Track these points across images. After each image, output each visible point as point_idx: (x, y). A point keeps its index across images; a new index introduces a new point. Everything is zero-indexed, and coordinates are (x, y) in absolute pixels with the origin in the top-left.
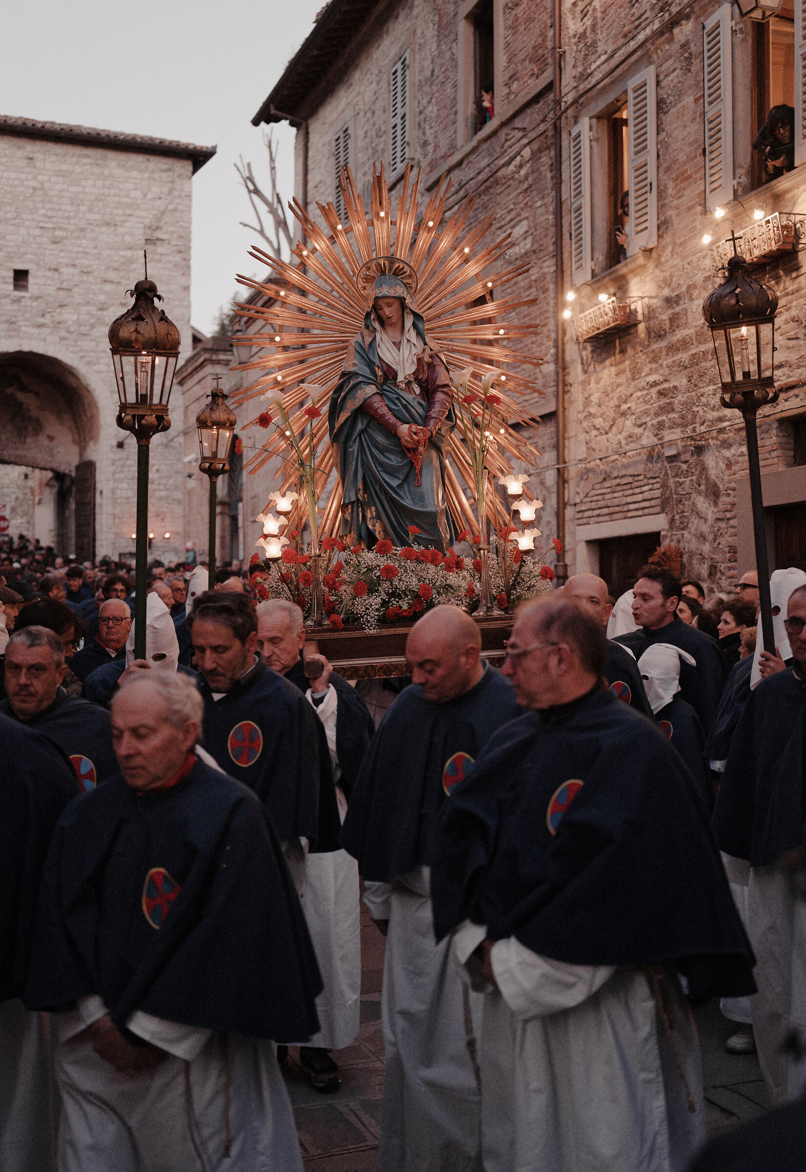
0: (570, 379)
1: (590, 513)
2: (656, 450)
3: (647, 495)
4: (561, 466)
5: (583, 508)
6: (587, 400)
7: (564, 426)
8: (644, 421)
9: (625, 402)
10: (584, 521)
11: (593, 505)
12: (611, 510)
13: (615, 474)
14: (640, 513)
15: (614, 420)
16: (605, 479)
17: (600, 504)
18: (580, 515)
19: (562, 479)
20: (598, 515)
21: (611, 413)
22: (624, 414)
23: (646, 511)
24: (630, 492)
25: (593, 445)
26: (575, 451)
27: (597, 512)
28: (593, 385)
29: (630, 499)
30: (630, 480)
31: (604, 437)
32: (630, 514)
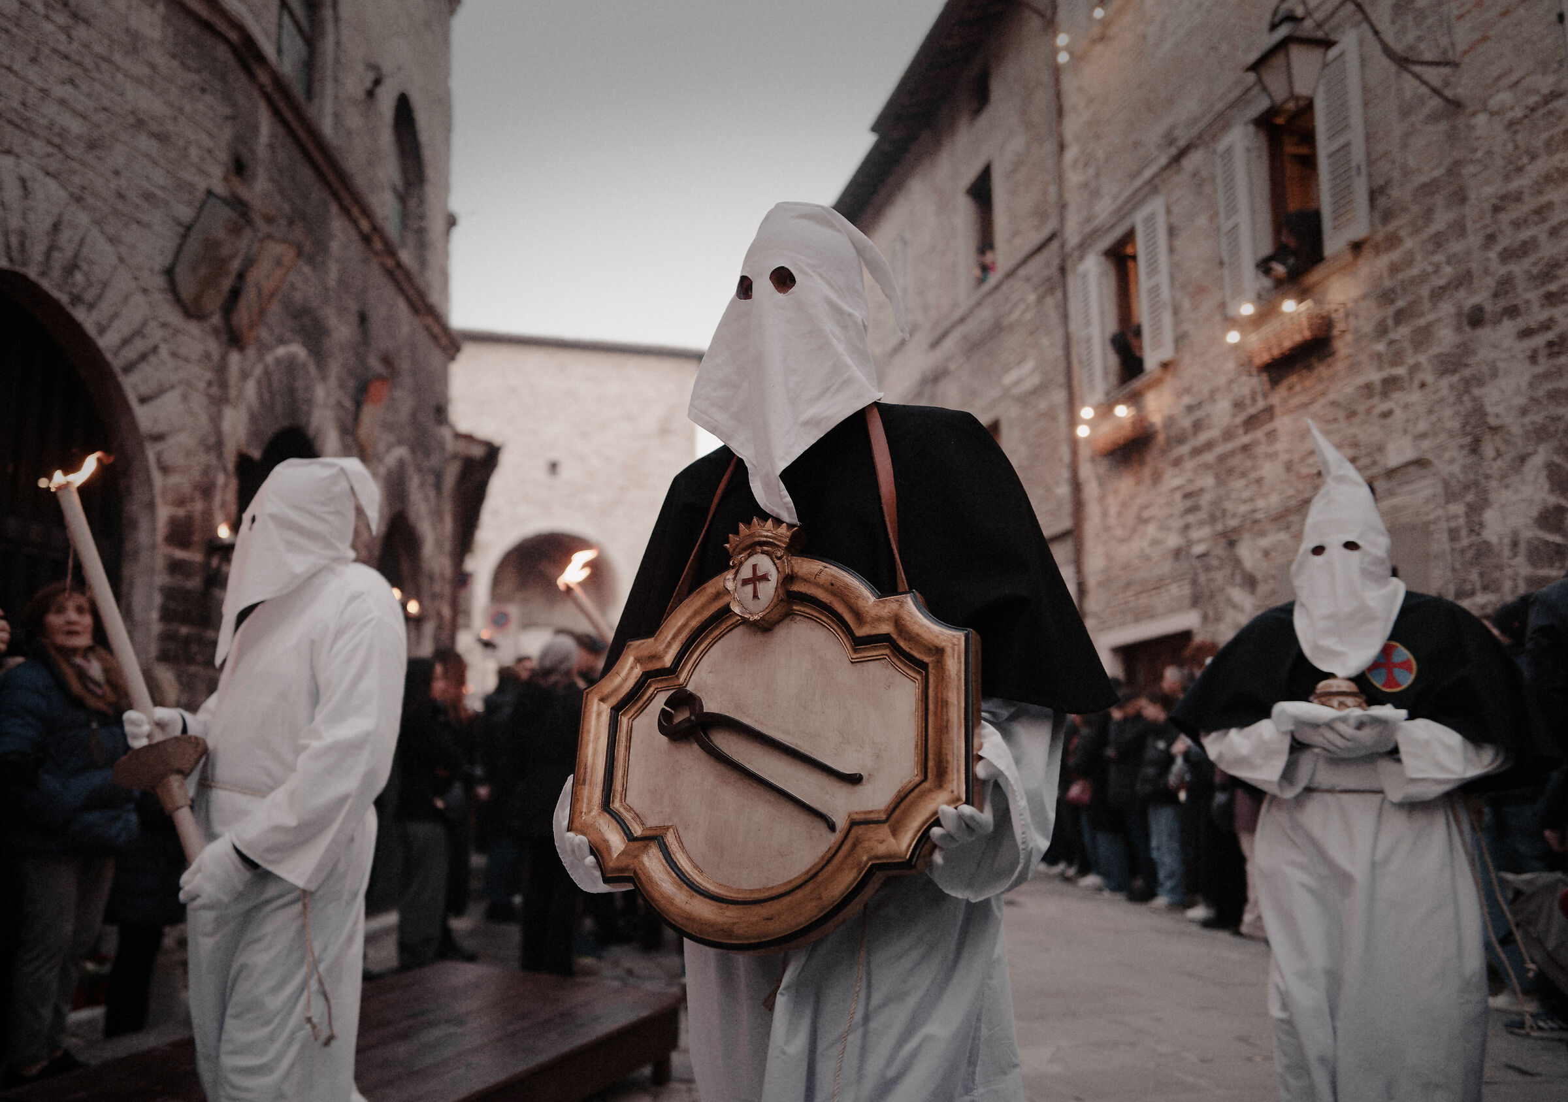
2: (1183, 550)
8: (1168, 524)
9: (1147, 509)
14: (1169, 612)
15: (1135, 530)
21: (1131, 522)
23: (1176, 609)
25: (1113, 555)
28: (1110, 498)
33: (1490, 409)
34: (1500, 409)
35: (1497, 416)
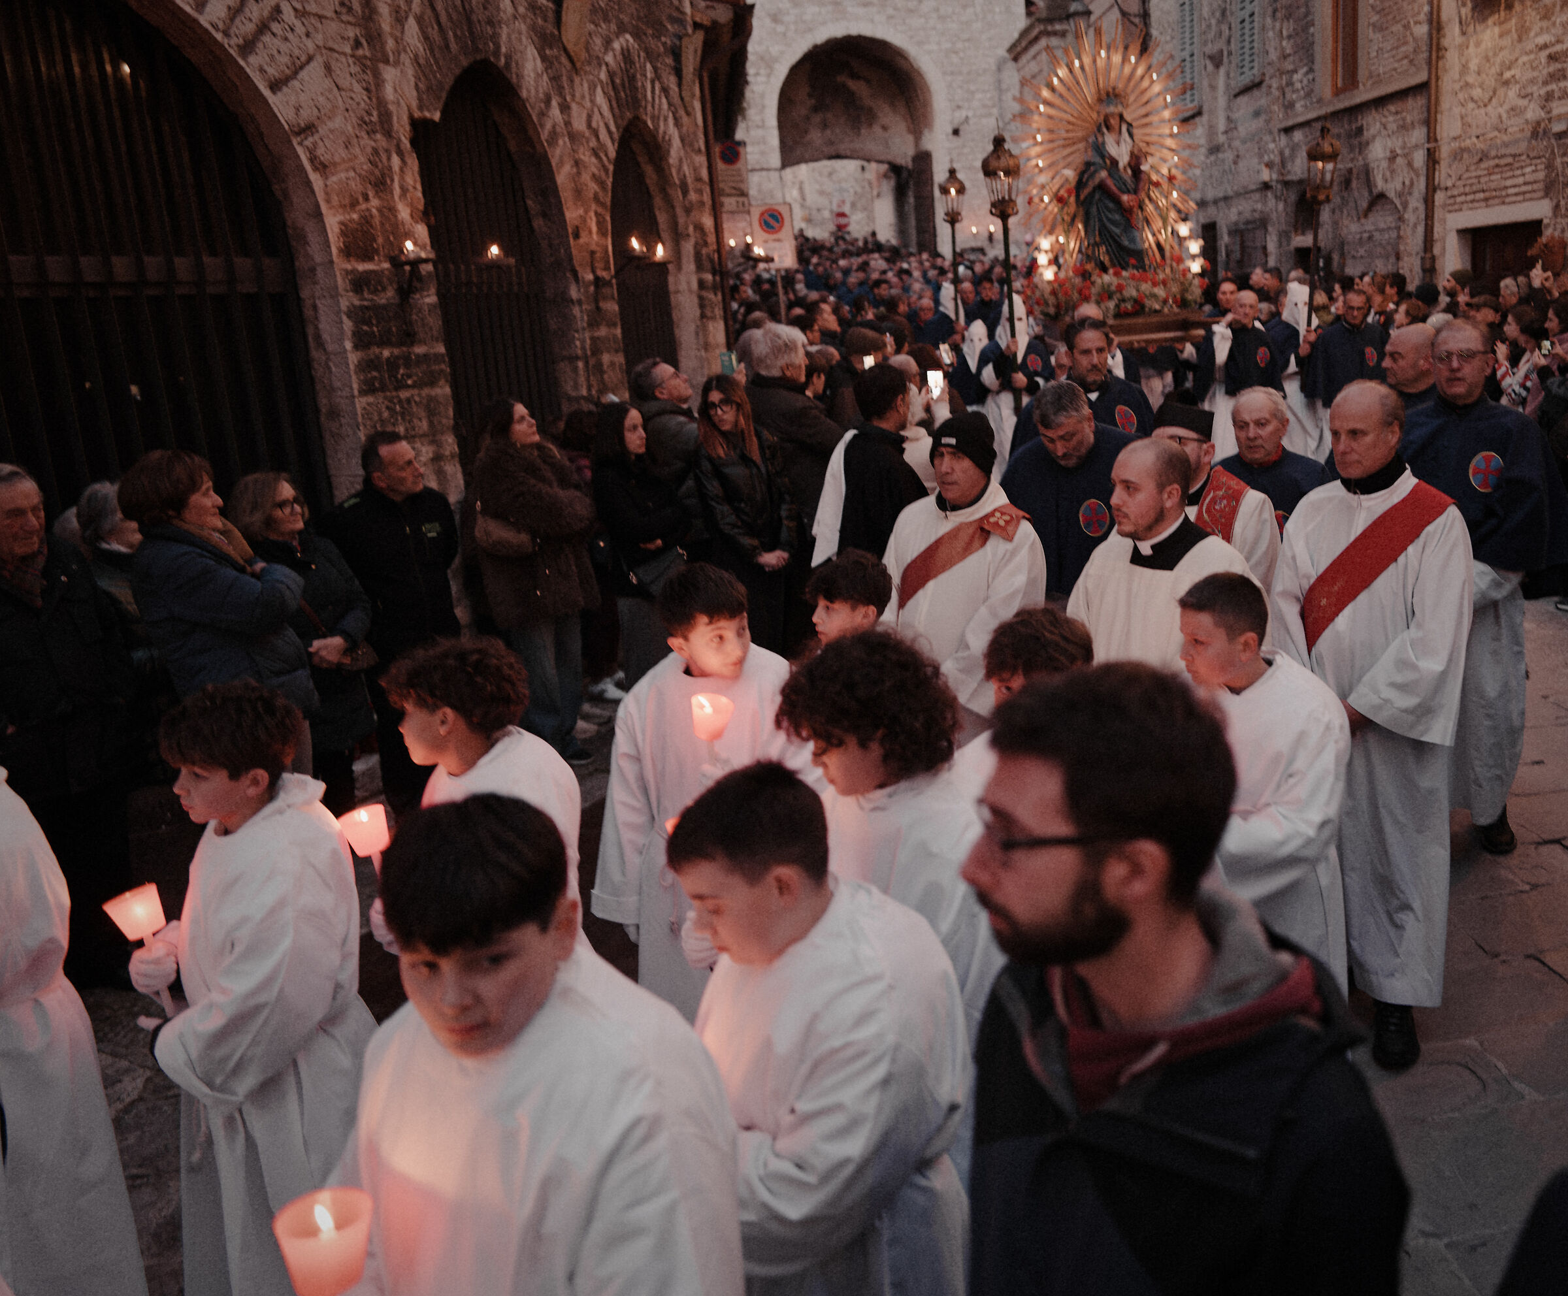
0: (1445, 42)
1: (1462, 198)
2: (1543, 125)
3: (1528, 178)
4: (1431, 145)
5: (1455, 192)
6: (1465, 68)
7: (1437, 99)
8: (1529, 90)
9: (1509, 68)
10: (1456, 207)
11: (1467, 189)
12: (1487, 194)
13: (1493, 153)
14: (1520, 198)
15: (1495, 92)
16: (1481, 160)
17: (1474, 188)
18: (1452, 201)
19: (1432, 159)
20: (1472, 201)
21: (1491, 82)
22: (1506, 83)
23: (1528, 196)
24: (1511, 174)
25: (1469, 119)
26: (1449, 127)
27: (1470, 197)
28: (1472, 49)
29: (1509, 183)
30: (1510, 160)
31: (1482, 111)
32: (1507, 200)
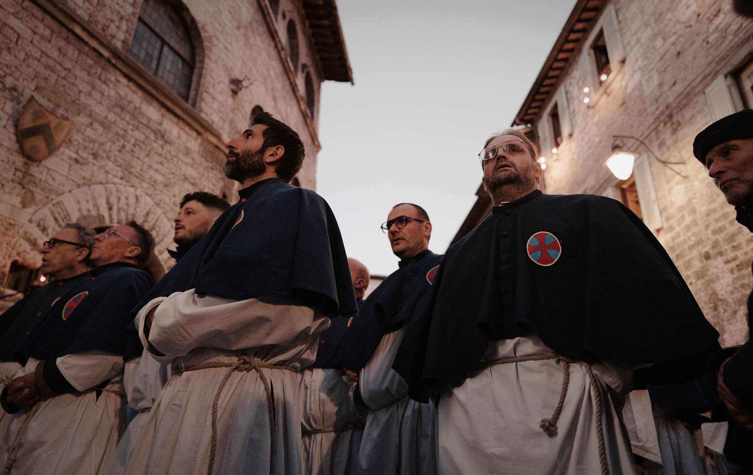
33: (720, 293)
34: (722, 292)
35: (722, 295)
